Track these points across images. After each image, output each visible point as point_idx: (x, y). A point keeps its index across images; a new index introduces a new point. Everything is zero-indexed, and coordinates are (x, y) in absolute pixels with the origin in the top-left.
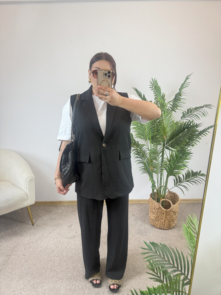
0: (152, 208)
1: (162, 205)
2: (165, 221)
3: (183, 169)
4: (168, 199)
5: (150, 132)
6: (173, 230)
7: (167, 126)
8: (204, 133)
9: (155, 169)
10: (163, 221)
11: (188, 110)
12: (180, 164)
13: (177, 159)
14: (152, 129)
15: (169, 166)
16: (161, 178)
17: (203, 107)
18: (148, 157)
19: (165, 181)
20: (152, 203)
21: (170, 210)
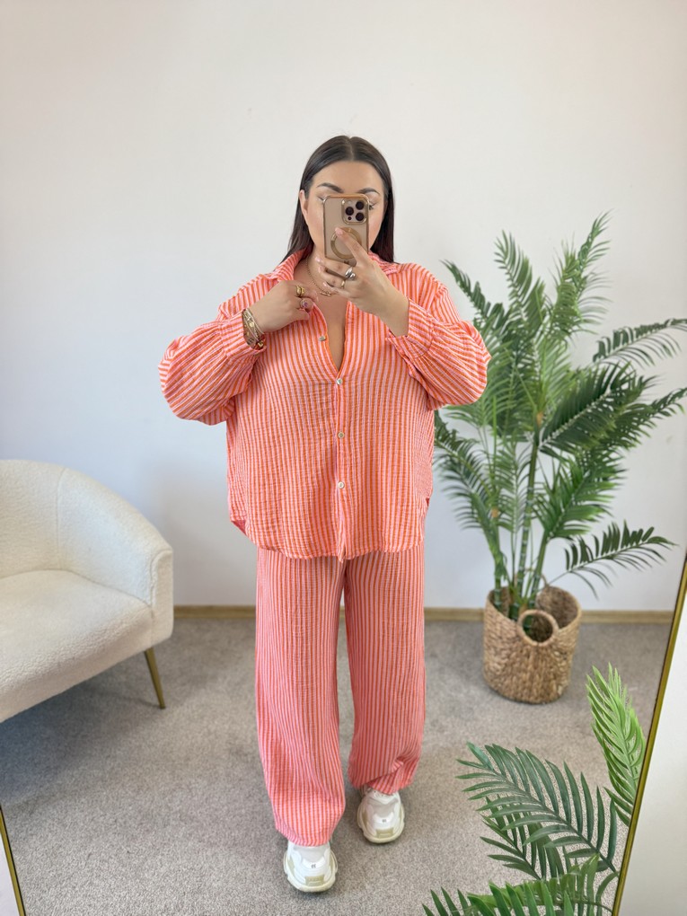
0: (493, 636)
1: (526, 629)
2: (532, 678)
3: (596, 518)
4: (542, 608)
5: (495, 401)
6: (557, 706)
7: (548, 383)
8: (666, 410)
9: (504, 516)
10: (526, 676)
11: (616, 335)
12: (587, 503)
13: (576, 487)
14: (499, 391)
15: (551, 509)
16: (524, 546)
17: (664, 326)
18: (483, 478)
19: (536, 554)
20: (494, 621)
21: (550, 646)
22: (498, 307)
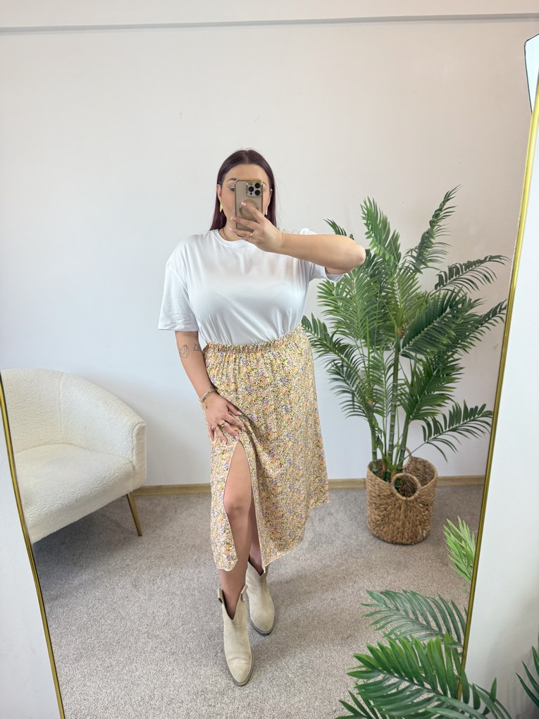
0: (374, 494)
1: (397, 489)
2: (404, 524)
3: (443, 404)
6: (423, 546)
8: (490, 321)
9: (377, 405)
10: (399, 524)
11: (451, 269)
12: (436, 393)
13: (428, 382)
14: (371, 314)
15: (411, 398)
16: (392, 427)
18: (360, 377)
19: (401, 432)
20: (373, 483)
21: (416, 499)
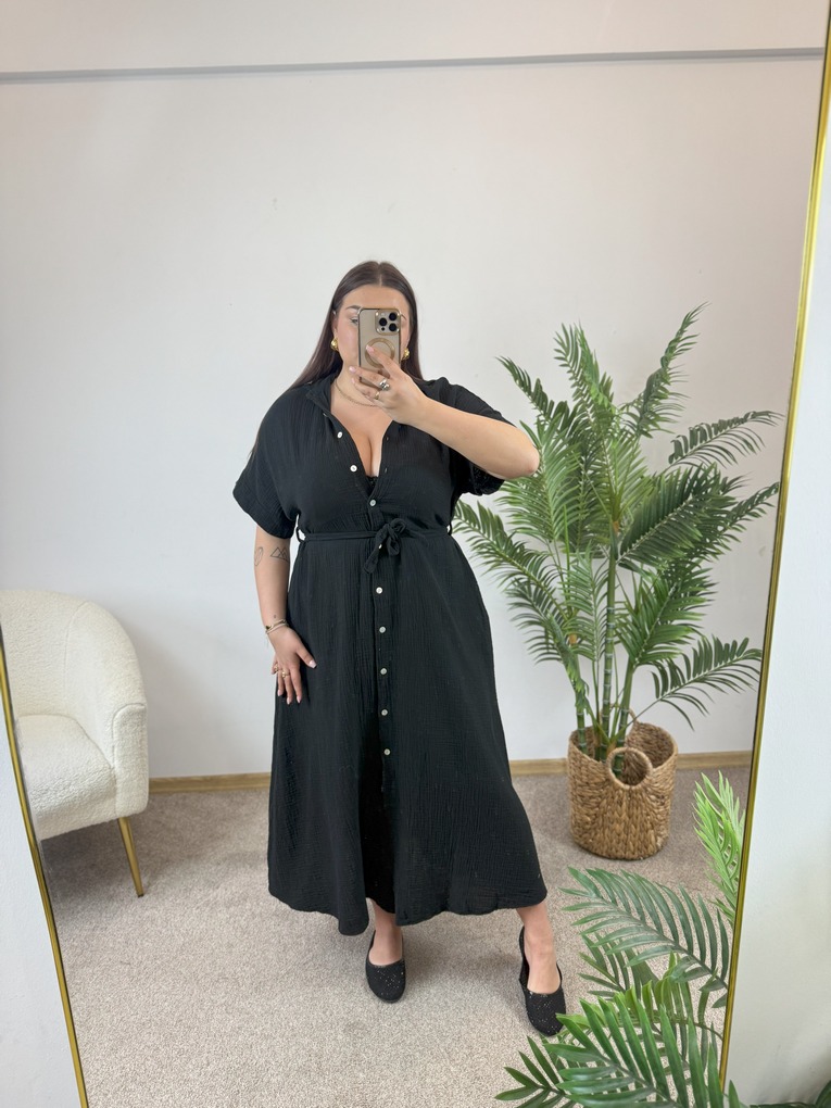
0: (579, 782)
2: (627, 827)
3: (686, 639)
4: (633, 746)
5: (566, 511)
6: (658, 860)
7: (621, 491)
8: (753, 510)
9: (584, 642)
10: (619, 827)
11: (693, 433)
12: (676, 622)
13: (662, 605)
14: (571, 500)
15: (636, 630)
16: (607, 675)
17: (743, 421)
19: (621, 685)
20: (578, 763)
21: (645, 789)
22: (563, 407)
